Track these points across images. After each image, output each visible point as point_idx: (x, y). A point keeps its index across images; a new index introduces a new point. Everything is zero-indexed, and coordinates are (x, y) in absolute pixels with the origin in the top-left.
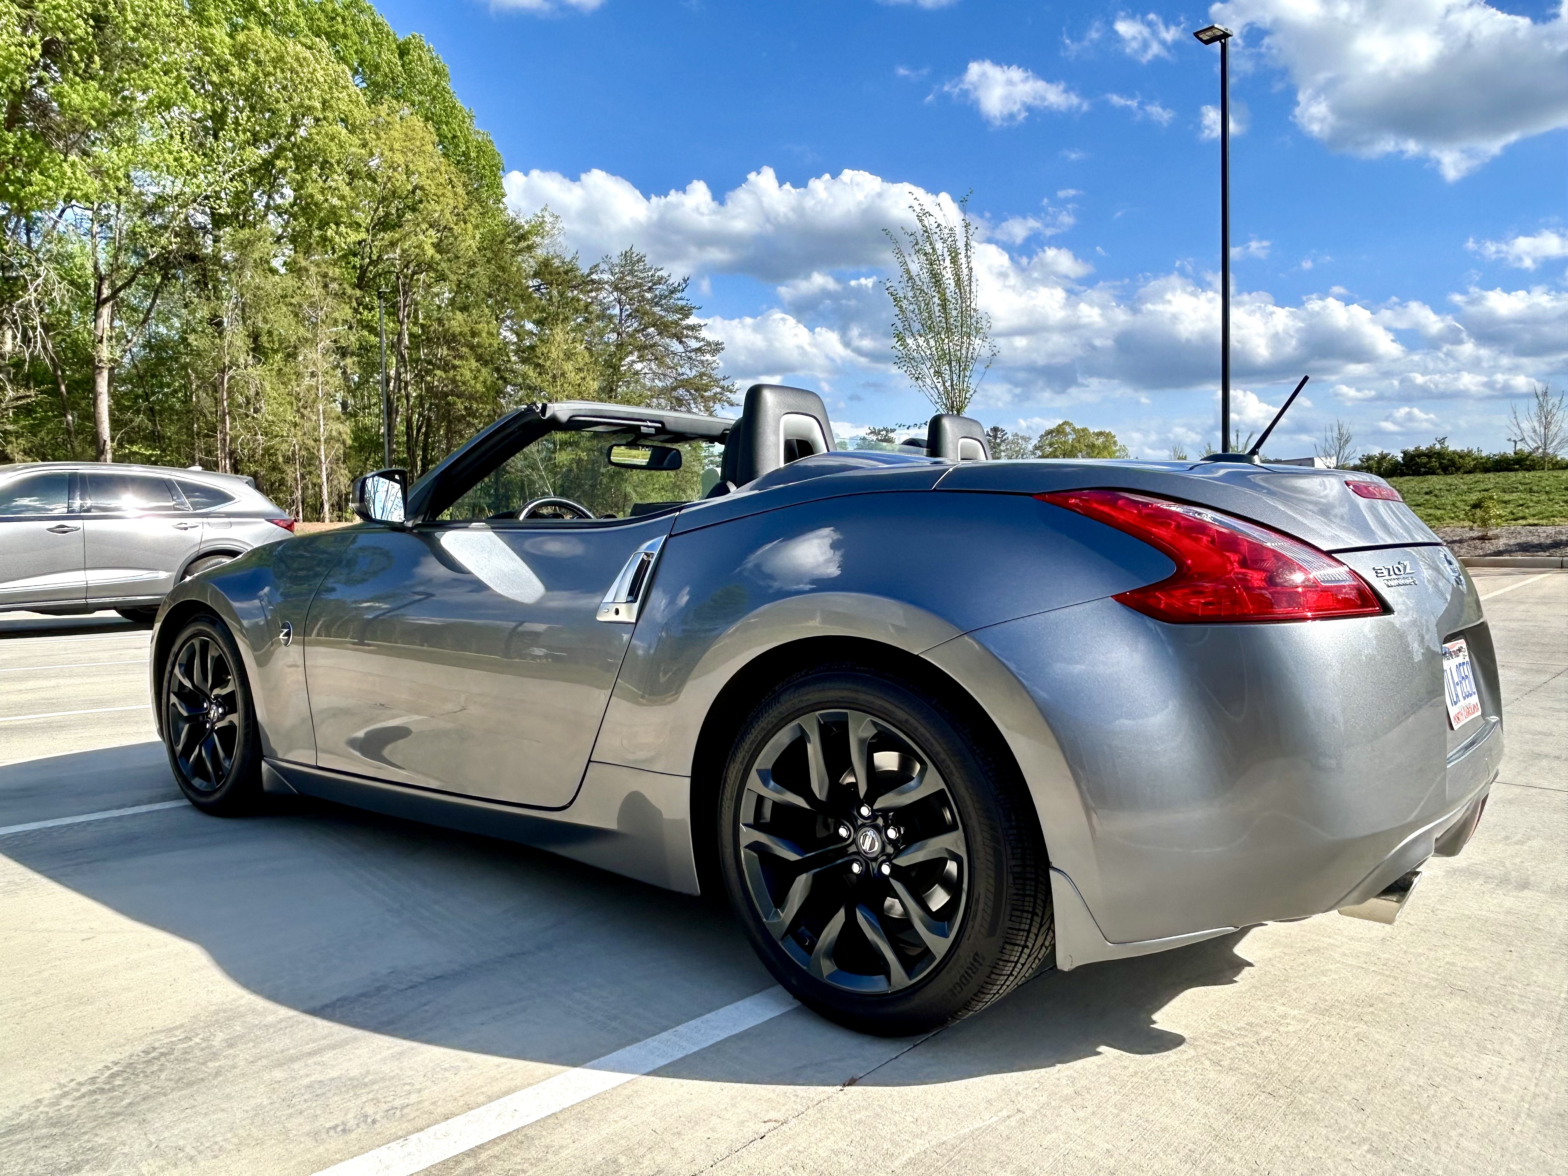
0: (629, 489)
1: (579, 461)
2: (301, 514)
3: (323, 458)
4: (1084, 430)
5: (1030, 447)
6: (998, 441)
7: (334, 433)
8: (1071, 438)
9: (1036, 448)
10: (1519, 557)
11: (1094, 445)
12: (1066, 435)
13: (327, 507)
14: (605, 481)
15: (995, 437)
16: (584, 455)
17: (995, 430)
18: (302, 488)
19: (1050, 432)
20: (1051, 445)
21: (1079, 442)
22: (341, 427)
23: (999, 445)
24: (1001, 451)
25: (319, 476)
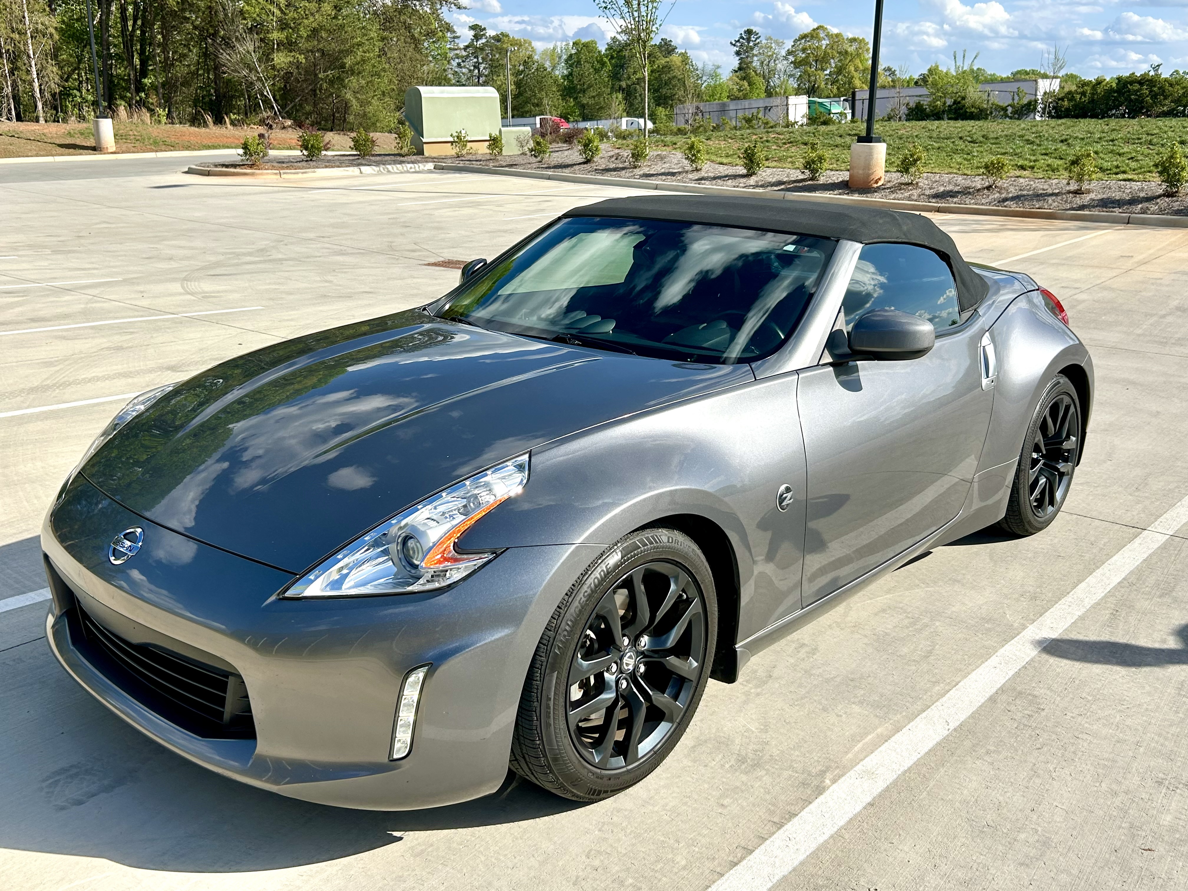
0: (349, 96)
1: (298, 65)
2: (13, 113)
3: (31, 53)
4: (837, 35)
5: (783, 53)
6: (751, 44)
7: (40, 27)
8: (824, 43)
9: (789, 53)
10: (1096, 212)
11: (846, 52)
12: (820, 40)
13: (40, 105)
14: (325, 86)
15: (749, 40)
16: (302, 58)
17: (749, 32)
18: (12, 86)
19: (804, 37)
20: (804, 50)
21: (832, 48)
22: (46, 20)
23: (752, 49)
24: (754, 55)
25: (28, 72)
